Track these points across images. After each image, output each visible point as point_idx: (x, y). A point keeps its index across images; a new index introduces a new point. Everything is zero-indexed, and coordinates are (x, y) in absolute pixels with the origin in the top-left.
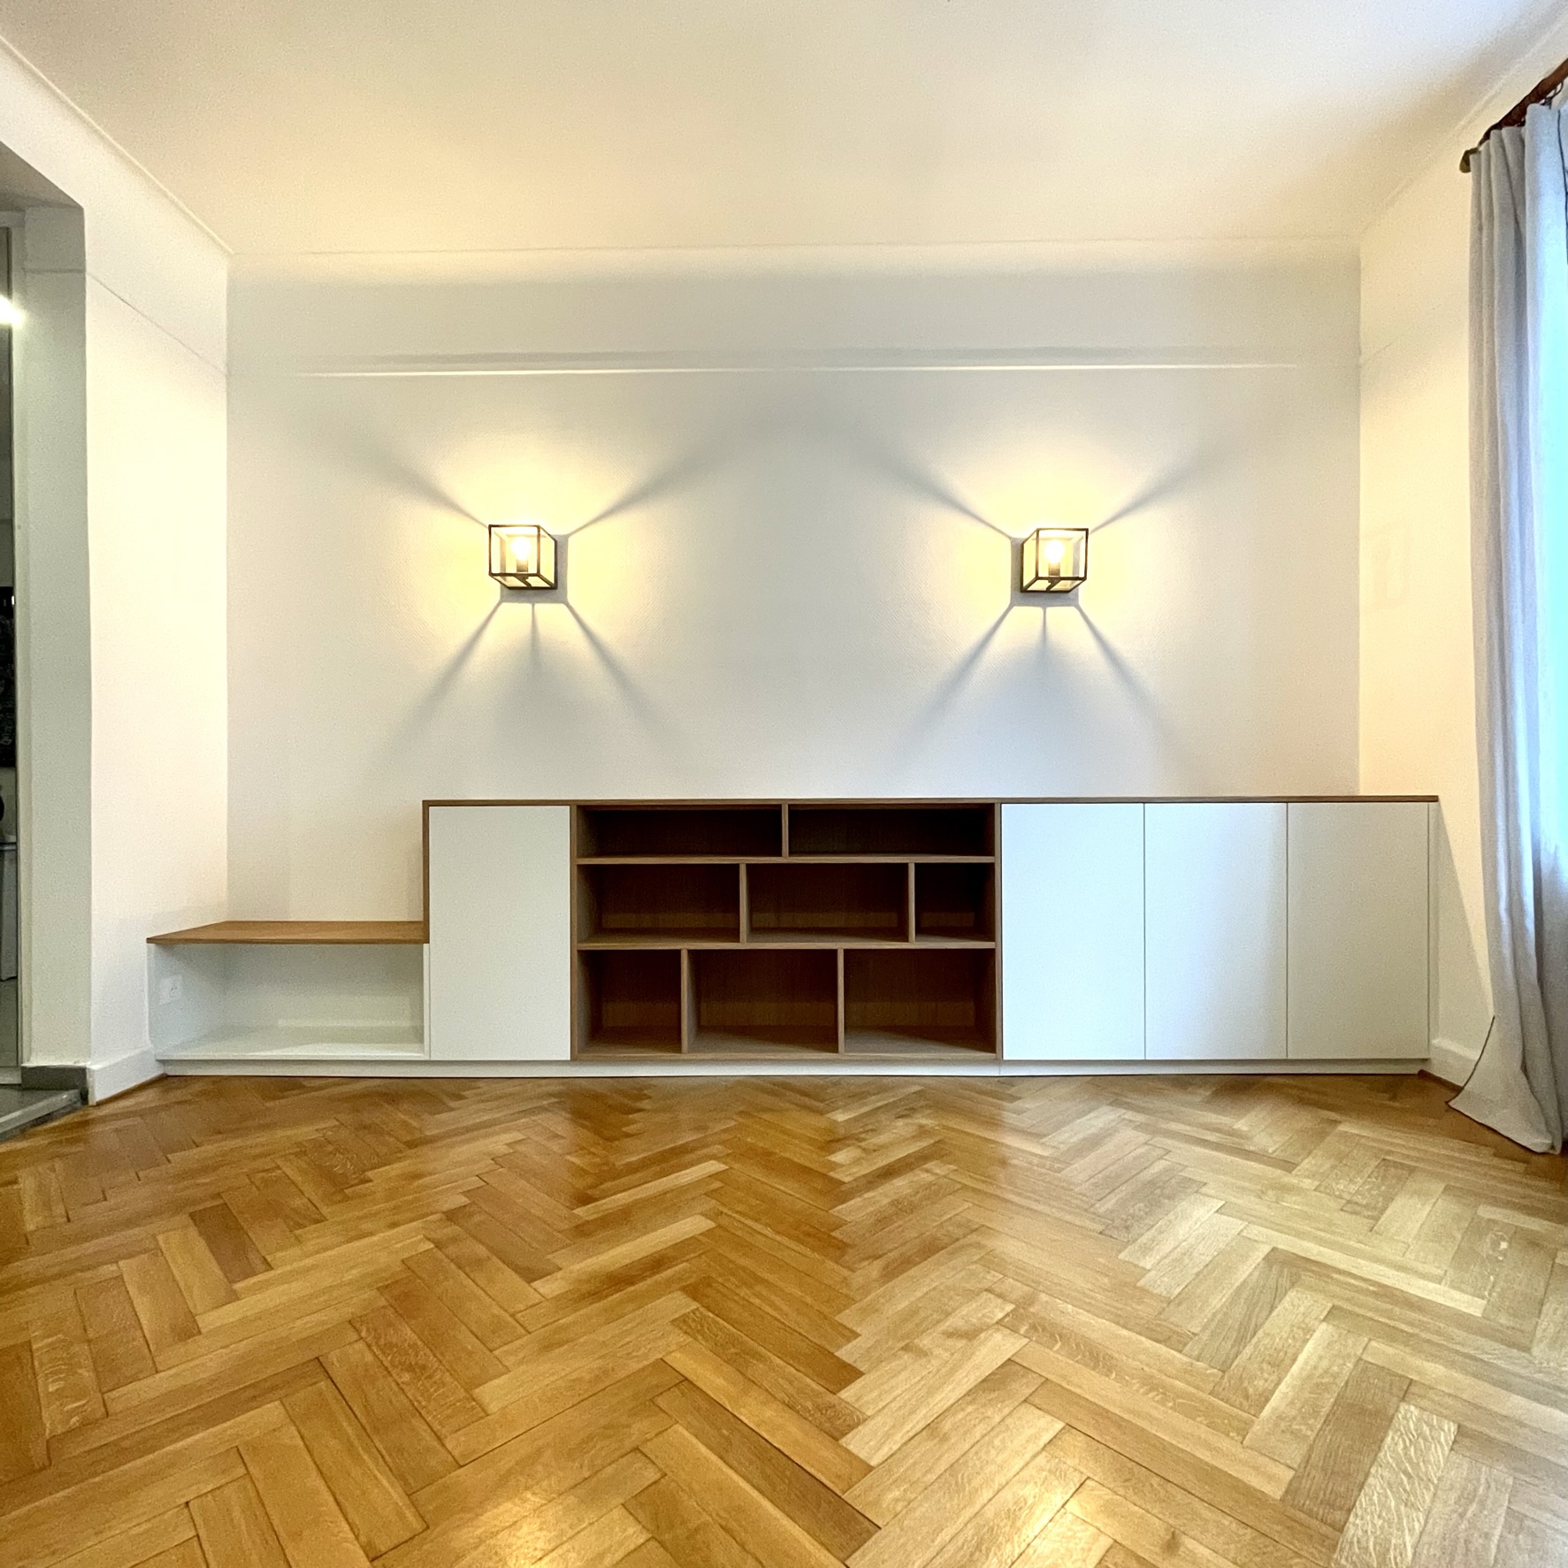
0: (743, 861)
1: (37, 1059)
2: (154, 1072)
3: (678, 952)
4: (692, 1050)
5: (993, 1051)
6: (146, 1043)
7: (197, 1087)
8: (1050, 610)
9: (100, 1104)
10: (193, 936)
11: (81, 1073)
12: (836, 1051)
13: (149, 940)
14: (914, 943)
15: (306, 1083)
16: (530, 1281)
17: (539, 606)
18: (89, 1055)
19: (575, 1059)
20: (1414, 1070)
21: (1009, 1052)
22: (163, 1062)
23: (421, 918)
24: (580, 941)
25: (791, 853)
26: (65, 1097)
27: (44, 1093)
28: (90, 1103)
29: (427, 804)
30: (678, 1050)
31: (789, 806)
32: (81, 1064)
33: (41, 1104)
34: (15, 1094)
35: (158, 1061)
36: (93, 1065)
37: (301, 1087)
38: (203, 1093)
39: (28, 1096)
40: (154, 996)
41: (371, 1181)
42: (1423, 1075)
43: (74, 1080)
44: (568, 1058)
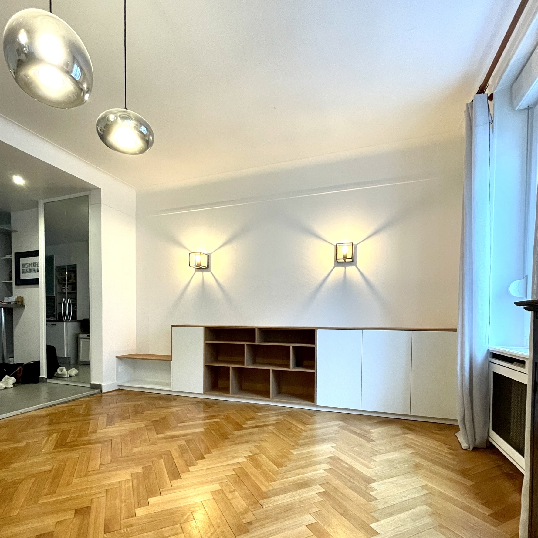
0: (245, 343)
1: (93, 382)
2: (117, 388)
3: (229, 367)
4: (233, 394)
5: (314, 402)
6: (115, 381)
7: (124, 392)
8: (347, 268)
9: (104, 393)
10: (126, 357)
11: (101, 385)
12: (270, 398)
13: (116, 357)
14: (291, 369)
15: (146, 393)
16: (158, 434)
17: (204, 273)
18: (102, 383)
19: (205, 393)
21: (318, 404)
22: (119, 386)
23: (171, 355)
24: (206, 363)
25: (258, 342)
26: (97, 391)
27: (94, 389)
28: (102, 393)
29: (172, 326)
30: (229, 394)
31: (258, 328)
32: (100, 384)
33: (93, 391)
34: (90, 389)
35: (118, 385)
36: (103, 384)
37: (145, 394)
38: (125, 393)
39: (92, 389)
40: (117, 370)
41: (143, 413)
43: (99, 387)
44: (203, 393)
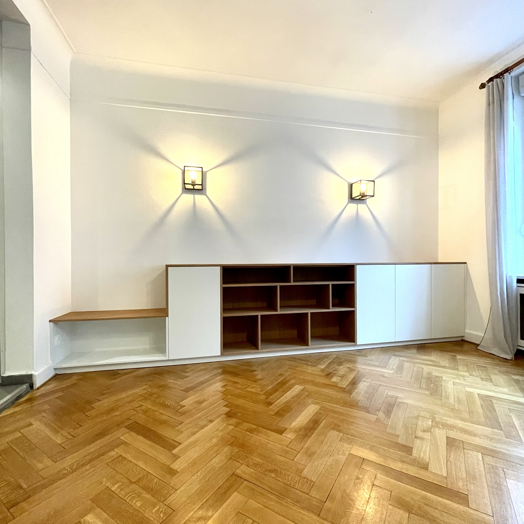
0: (278, 285)
1: (8, 374)
3: (257, 316)
4: (262, 349)
5: (355, 342)
6: (50, 362)
8: (359, 205)
9: (38, 389)
11: (30, 376)
12: (308, 345)
13: (50, 321)
14: (332, 310)
16: (281, 434)
17: (196, 196)
19: (222, 355)
20: (460, 339)
21: (359, 342)
23: (165, 307)
24: (223, 314)
25: (294, 281)
26: (25, 386)
28: (34, 389)
29: (167, 266)
30: (258, 349)
31: (293, 266)
33: (17, 391)
35: (54, 369)
36: (34, 373)
37: (119, 374)
41: (185, 406)
42: (463, 340)
43: (28, 380)
44: (220, 354)
